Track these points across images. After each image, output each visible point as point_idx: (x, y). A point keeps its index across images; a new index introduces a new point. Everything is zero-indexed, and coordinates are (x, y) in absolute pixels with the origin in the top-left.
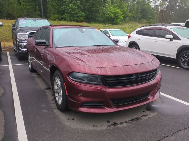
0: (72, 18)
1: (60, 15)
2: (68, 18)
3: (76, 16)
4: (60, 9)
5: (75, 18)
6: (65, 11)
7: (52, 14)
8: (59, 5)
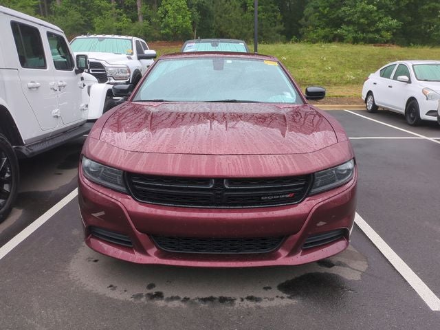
0: (361, 35)
1: (331, 28)
2: (350, 36)
3: (372, 29)
4: (333, 14)
5: (371, 35)
6: (346, 20)
7: (311, 27)
8: (332, 6)
